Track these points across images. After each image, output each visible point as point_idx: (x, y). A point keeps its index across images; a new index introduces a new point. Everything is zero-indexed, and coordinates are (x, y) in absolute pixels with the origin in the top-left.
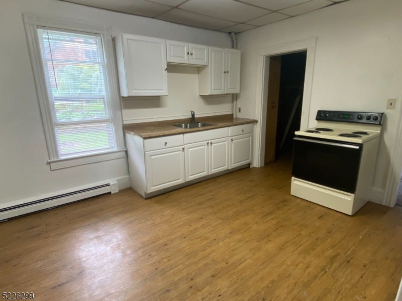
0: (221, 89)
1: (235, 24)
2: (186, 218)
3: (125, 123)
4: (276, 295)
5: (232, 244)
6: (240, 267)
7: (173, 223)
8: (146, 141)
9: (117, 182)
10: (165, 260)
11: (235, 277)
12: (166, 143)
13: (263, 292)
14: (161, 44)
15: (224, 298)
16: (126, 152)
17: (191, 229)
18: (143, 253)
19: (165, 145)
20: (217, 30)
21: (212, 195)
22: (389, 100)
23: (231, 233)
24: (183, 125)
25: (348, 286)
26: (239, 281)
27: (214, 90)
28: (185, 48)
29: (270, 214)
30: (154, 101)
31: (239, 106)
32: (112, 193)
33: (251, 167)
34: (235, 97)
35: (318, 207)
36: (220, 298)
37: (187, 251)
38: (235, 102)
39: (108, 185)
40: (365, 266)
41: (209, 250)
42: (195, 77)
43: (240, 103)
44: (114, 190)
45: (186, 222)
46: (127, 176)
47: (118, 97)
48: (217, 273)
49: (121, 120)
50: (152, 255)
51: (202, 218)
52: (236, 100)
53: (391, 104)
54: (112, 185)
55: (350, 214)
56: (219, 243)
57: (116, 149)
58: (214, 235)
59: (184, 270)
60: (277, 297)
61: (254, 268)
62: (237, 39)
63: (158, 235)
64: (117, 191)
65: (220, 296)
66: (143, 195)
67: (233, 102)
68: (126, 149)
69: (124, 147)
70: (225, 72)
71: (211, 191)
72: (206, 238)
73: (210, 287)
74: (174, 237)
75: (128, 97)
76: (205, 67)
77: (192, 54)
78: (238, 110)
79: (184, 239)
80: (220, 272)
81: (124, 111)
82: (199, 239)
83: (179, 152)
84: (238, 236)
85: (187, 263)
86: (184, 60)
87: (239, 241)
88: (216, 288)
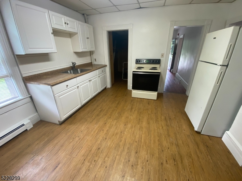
0: (87, 48)
1: (91, 8)
2: (97, 126)
3: (24, 76)
4: (165, 146)
5: (130, 131)
6: (143, 141)
7: (92, 133)
8: (53, 87)
9: (30, 121)
10: (106, 159)
11: (145, 147)
12: (67, 86)
13: (160, 147)
14: (45, 13)
15: (150, 161)
16: (31, 97)
17: (105, 132)
18: (89, 162)
19: (67, 87)
20: (76, 11)
21: (100, 108)
22: (162, 54)
23: (125, 125)
24: (69, 71)
25: (178, 128)
26: (148, 148)
27: (83, 48)
28: (63, 19)
29: (132, 109)
30: (44, 57)
31: (94, 58)
32: (28, 130)
33: (107, 88)
34: (91, 53)
35: (145, 100)
36: (148, 162)
37: (113, 146)
38: (92, 56)
39: (23, 125)
40: (175, 118)
41: (123, 139)
42: (69, 40)
43: (94, 56)
44: (29, 127)
45: (99, 129)
46: (36, 114)
47: (13, 56)
48: (136, 150)
49: (19, 74)
50: (96, 160)
51: (105, 123)
52: (92, 54)
53: (162, 56)
54: (26, 124)
55: (156, 99)
56: (124, 133)
57: (21, 97)
58: (119, 130)
59: (121, 158)
60: (166, 147)
61: (147, 138)
62: (87, 19)
63: (89, 145)
64: (32, 126)
65: (147, 161)
66: (58, 123)
67: (91, 55)
68: (30, 96)
69: (28, 94)
70: (87, 38)
71: (98, 106)
72: (117, 134)
73: (140, 159)
74: (100, 141)
75: (25, 55)
76: (76, 34)
77: (68, 24)
78: (94, 60)
79: (106, 140)
80: (137, 149)
81: (21, 67)
82: (114, 136)
83: (75, 90)
84: (129, 126)
85: (119, 153)
86: (64, 27)
87: (132, 127)
88: (143, 158)
